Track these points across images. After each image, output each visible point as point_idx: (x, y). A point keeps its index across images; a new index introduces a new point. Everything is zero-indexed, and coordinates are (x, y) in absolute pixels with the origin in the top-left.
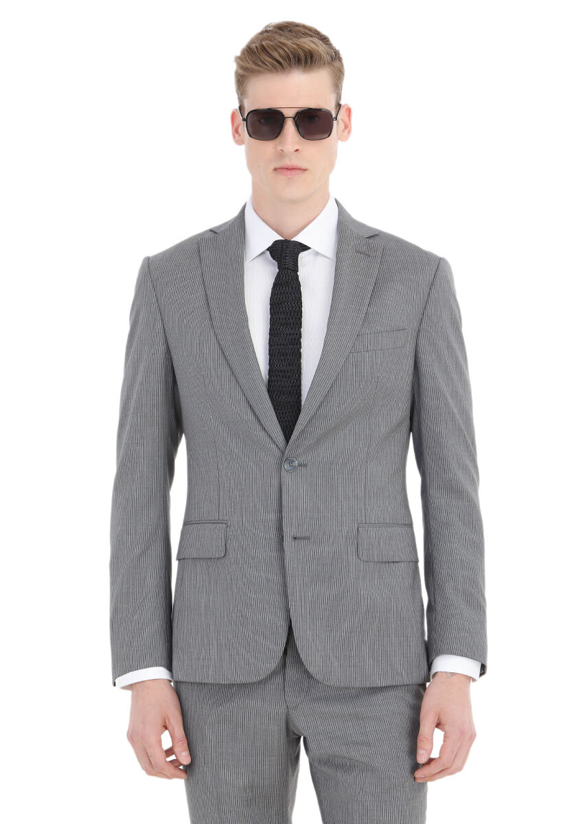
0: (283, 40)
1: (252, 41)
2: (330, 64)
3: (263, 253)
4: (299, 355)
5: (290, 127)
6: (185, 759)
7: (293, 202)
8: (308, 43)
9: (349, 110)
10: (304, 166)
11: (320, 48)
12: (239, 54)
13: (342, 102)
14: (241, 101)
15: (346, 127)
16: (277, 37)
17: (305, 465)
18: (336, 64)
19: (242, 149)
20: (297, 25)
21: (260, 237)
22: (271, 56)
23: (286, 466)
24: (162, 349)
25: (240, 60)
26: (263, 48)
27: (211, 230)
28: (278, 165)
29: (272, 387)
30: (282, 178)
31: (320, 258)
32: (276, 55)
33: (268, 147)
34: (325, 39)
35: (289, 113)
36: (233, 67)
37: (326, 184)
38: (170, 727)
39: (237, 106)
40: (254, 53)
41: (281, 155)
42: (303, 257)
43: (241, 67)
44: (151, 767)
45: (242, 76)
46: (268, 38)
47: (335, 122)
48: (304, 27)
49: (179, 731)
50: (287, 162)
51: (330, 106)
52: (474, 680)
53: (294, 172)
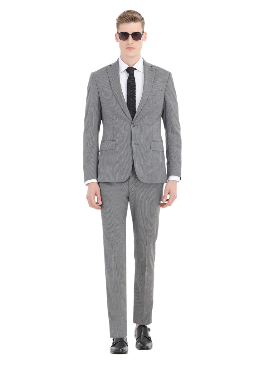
0: (128, 14)
1: (121, 15)
2: (141, 21)
3: (124, 71)
4: (135, 97)
5: (130, 37)
6: (100, 203)
7: (132, 57)
8: (135, 15)
9: (146, 33)
10: (134, 47)
11: (138, 16)
12: (117, 18)
13: (144, 31)
14: (118, 31)
15: (145, 38)
16: (127, 13)
17: (137, 125)
18: (143, 21)
19: (118, 43)
20: (133, 11)
21: (123, 67)
22: (125, 18)
23: (132, 125)
24: (97, 96)
25: (118, 19)
26: (124, 16)
27: (109, 65)
28: (127, 47)
29: (128, 104)
30: (128, 50)
31: (139, 72)
32: (127, 18)
33: (125, 42)
34: (140, 15)
35: (130, 33)
36: (116, 22)
37: (140, 53)
38: (97, 195)
39: (117, 32)
40: (121, 18)
41: (128, 44)
42: (135, 71)
43: (118, 21)
44: (91, 205)
45: (118, 24)
46: (125, 14)
47: (142, 36)
48: (134, 11)
49: (99, 196)
50: (130, 46)
51: (141, 32)
52: (179, 182)
53: (131, 49)
